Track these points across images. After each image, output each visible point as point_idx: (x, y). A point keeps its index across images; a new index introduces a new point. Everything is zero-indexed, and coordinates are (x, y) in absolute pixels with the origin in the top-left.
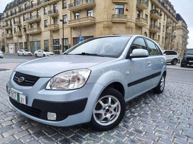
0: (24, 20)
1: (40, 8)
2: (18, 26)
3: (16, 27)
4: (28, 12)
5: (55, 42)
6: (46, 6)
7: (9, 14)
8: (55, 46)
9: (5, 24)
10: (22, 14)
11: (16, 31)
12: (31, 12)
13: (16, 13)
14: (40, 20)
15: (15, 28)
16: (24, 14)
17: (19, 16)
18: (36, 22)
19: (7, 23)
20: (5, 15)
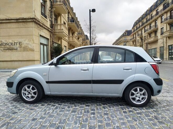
0: (145, 32)
1: (158, 18)
2: (140, 38)
3: (139, 38)
4: (148, 25)
5: (170, 48)
6: (163, 15)
7: (135, 29)
8: (170, 51)
9: (132, 37)
10: (143, 27)
11: (139, 42)
12: (150, 24)
13: (139, 27)
14: (157, 29)
15: (138, 40)
16: (145, 27)
17: (141, 30)
18: (154, 31)
19: (133, 37)
20: (133, 31)
